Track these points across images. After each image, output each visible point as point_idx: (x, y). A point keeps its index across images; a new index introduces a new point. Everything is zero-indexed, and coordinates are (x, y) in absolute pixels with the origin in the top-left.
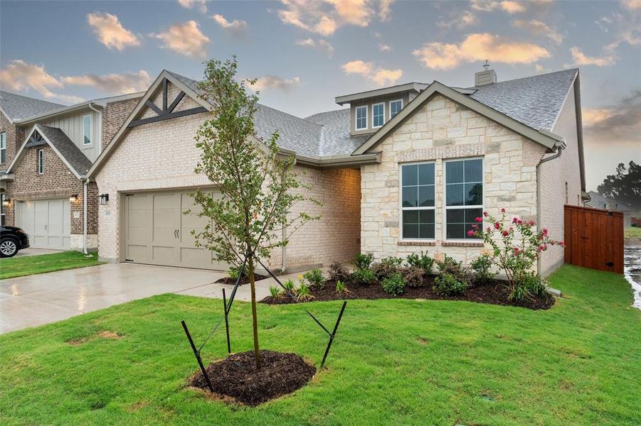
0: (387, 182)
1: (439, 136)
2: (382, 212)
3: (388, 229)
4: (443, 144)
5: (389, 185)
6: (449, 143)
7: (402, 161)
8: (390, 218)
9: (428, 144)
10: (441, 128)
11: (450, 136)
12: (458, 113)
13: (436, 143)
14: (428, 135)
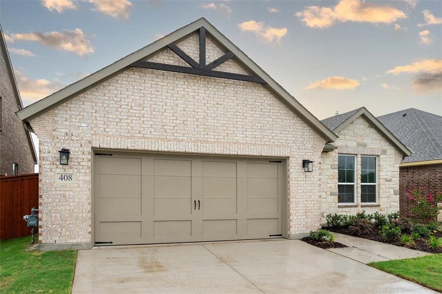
0: (332, 165)
1: (359, 140)
2: (329, 185)
3: (332, 197)
4: (362, 146)
5: (333, 167)
6: (365, 146)
7: (341, 152)
8: (334, 189)
9: (354, 144)
10: (361, 136)
11: (365, 141)
12: (369, 129)
13: (359, 145)
14: (354, 139)
